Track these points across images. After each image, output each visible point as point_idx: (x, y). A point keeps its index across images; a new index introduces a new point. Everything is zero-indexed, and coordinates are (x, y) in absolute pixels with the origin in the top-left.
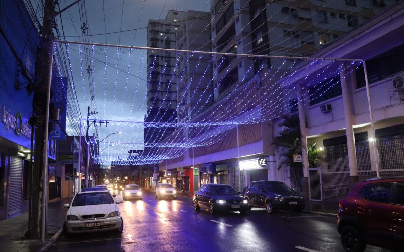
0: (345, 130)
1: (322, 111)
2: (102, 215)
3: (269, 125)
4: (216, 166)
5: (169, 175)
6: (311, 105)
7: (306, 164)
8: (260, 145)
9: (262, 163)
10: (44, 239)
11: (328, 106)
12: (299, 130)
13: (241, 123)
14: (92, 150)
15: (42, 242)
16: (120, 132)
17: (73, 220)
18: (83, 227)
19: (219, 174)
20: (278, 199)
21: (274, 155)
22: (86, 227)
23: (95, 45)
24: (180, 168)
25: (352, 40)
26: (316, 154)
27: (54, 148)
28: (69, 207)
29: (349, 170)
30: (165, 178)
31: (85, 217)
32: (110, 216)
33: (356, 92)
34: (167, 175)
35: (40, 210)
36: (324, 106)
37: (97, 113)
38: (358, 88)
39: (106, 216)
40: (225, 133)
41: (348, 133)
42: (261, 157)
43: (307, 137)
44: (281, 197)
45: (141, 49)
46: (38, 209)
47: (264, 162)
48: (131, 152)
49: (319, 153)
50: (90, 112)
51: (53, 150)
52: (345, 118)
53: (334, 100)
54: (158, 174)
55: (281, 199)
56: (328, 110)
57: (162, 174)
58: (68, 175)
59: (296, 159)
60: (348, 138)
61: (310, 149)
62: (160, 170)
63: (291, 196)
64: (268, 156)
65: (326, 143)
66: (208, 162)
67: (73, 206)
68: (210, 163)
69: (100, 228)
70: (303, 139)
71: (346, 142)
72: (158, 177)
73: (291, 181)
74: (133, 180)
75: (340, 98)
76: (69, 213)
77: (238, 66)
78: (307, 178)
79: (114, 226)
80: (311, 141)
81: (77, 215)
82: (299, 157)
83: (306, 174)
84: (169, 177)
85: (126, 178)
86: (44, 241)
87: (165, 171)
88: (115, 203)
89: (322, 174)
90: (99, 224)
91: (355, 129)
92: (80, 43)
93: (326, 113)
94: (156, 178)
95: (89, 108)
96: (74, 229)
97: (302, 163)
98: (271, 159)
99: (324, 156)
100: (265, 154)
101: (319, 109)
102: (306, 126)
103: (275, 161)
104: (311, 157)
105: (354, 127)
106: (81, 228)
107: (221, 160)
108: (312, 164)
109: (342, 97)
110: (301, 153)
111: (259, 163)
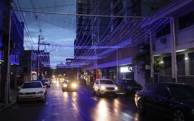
0: (171, 53)
1: (161, 42)
2: (35, 93)
3: (136, 48)
4: (110, 69)
5: (87, 73)
6: (157, 38)
7: (152, 71)
8: (130, 59)
9: (130, 69)
10: (7, 103)
11: (164, 39)
12: (150, 52)
13: (119, 47)
14: (41, 59)
15: (6, 104)
16: (56, 50)
17: (21, 95)
18: (25, 98)
19: (111, 74)
20: (129, 89)
21: (138, 65)
22: (27, 98)
23: (31, 12)
24: (91, 70)
25: (175, 4)
26: (159, 65)
27: (18, 59)
28: (20, 89)
29: (172, 75)
30: (85, 76)
31: (27, 94)
32: (38, 93)
33: (178, 32)
34: (85, 74)
35: (6, 90)
36: (162, 39)
37: (44, 39)
38: (180, 30)
39: (36, 93)
40: (111, 52)
41: (172, 55)
42: (130, 66)
43: (153, 56)
44: (130, 88)
45: (54, 14)
46: (5, 90)
47: (132, 69)
48: (67, 59)
49: (160, 65)
50: (40, 38)
51: (17, 60)
52: (171, 47)
53: (168, 36)
54: (80, 73)
55: (131, 89)
56: (164, 41)
57: (83, 73)
58: (25, 73)
59: (147, 67)
60: (172, 58)
61: (155, 62)
62: (82, 71)
63: (136, 87)
64: (135, 65)
65: (164, 59)
66: (105, 67)
67: (22, 88)
68: (106, 68)
69: (34, 99)
70: (151, 57)
71: (171, 60)
72: (80, 75)
73: (145, 79)
74: (68, 76)
75: (169, 35)
76: (20, 92)
77: (124, 13)
78: (152, 78)
79: (40, 98)
80: (156, 58)
81: (23, 93)
82: (149, 67)
83: (152, 76)
84: (86, 75)
85: (64, 75)
86: (7, 104)
87: (85, 71)
88: (42, 87)
89: (160, 76)
90: (33, 97)
91: (177, 53)
92: (24, 11)
93: (163, 43)
94: (79, 75)
95: (39, 36)
96: (22, 99)
97: (150, 70)
98: (136, 67)
99: (163, 66)
100: (133, 64)
101: (160, 40)
102: (154, 49)
103: (138, 68)
104: (156, 67)
105: (176, 51)
106: (24, 99)
107: (112, 66)
108: (155, 71)
109: (170, 35)
110: (150, 65)
111: (129, 69)
